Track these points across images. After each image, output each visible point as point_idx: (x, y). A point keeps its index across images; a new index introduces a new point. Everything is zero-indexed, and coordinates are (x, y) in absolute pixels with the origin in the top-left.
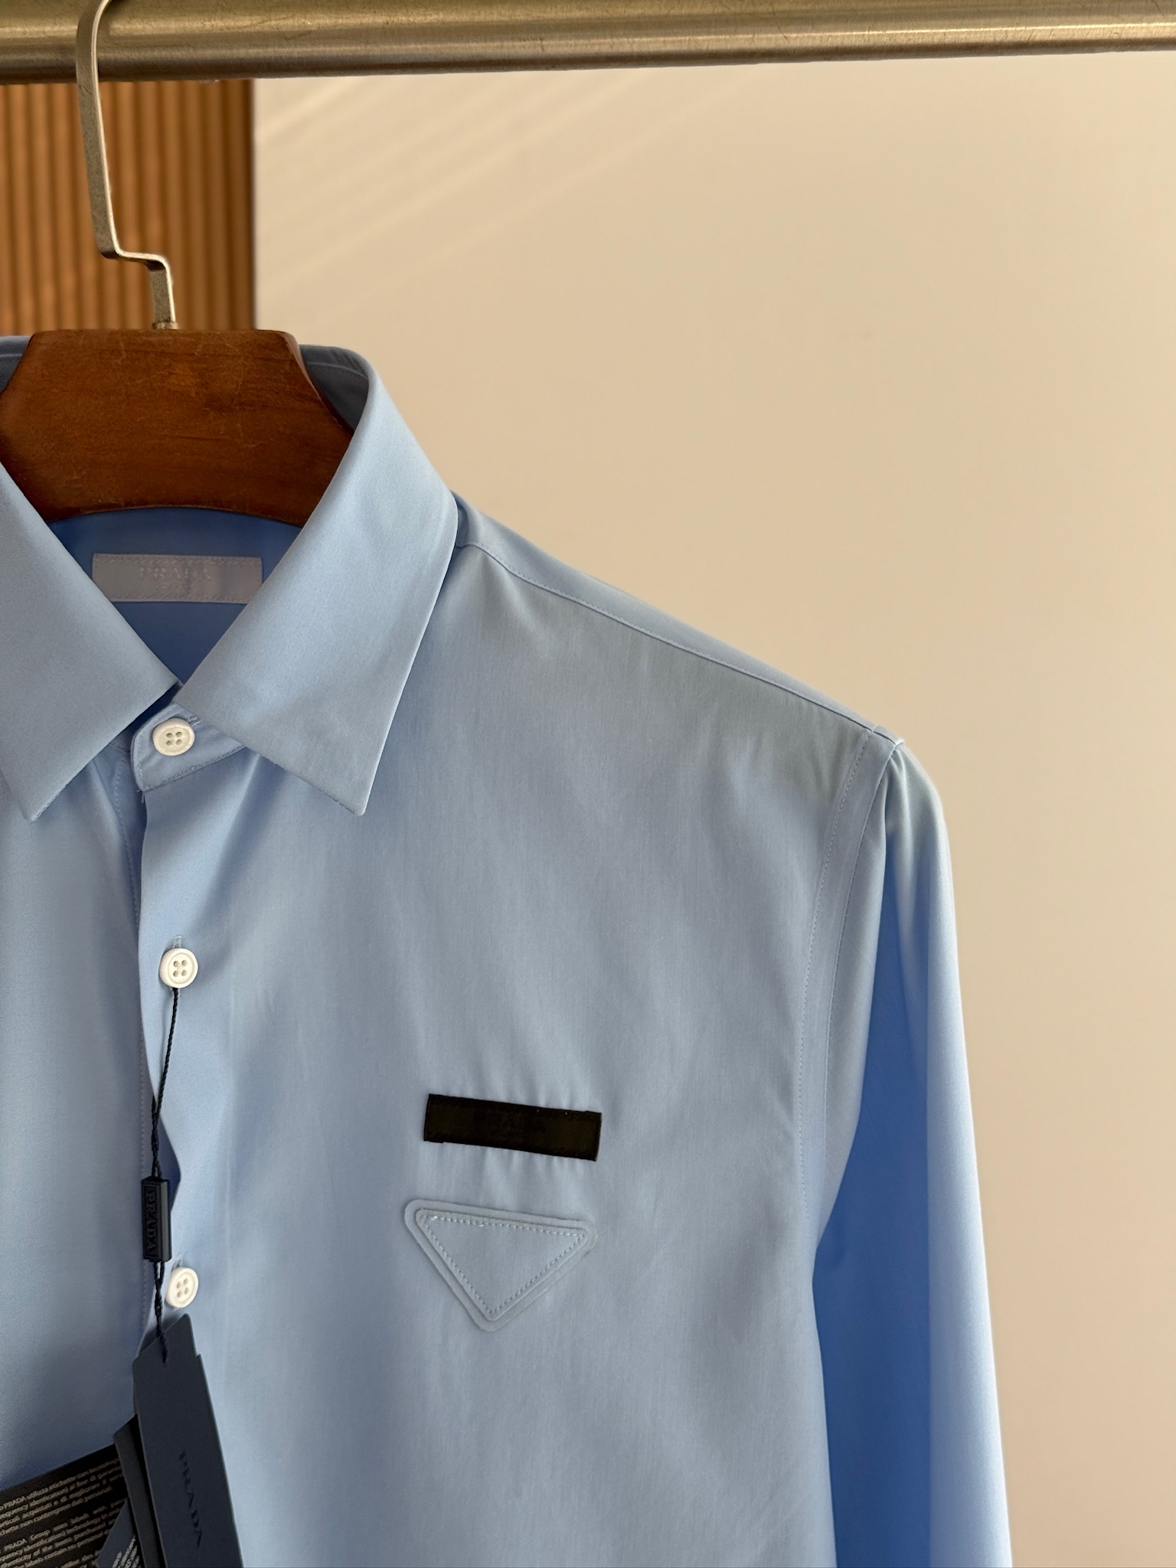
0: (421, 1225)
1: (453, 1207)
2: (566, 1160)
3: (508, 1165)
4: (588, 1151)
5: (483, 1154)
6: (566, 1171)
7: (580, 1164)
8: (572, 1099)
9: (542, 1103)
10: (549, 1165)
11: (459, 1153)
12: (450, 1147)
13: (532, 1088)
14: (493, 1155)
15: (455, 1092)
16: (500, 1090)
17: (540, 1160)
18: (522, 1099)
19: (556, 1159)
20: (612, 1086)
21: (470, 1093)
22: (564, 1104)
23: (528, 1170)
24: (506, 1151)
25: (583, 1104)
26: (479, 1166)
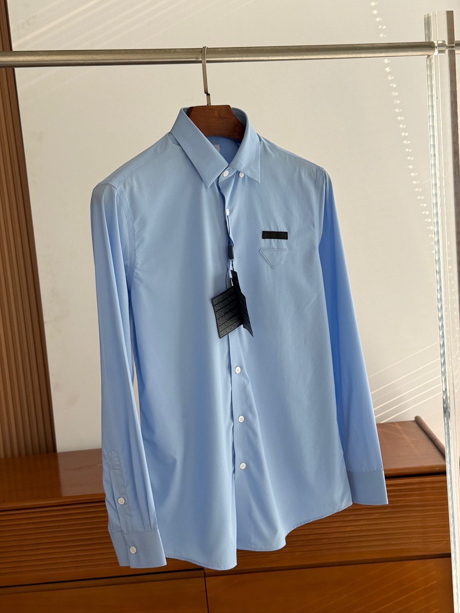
0: (263, 252)
1: (267, 249)
2: (283, 240)
3: (275, 241)
4: (287, 238)
5: (271, 240)
6: (283, 241)
7: (285, 240)
8: (283, 230)
9: (279, 231)
10: (281, 240)
11: (267, 240)
12: (266, 239)
13: (278, 229)
14: (272, 240)
15: (266, 230)
16: (273, 229)
17: (280, 240)
18: (276, 231)
19: (282, 240)
20: (289, 227)
21: (269, 230)
22: (282, 231)
23: (278, 241)
24: (274, 239)
25: (285, 231)
26: (271, 242)
